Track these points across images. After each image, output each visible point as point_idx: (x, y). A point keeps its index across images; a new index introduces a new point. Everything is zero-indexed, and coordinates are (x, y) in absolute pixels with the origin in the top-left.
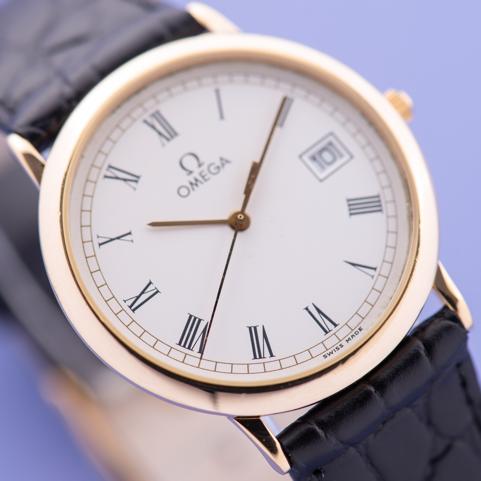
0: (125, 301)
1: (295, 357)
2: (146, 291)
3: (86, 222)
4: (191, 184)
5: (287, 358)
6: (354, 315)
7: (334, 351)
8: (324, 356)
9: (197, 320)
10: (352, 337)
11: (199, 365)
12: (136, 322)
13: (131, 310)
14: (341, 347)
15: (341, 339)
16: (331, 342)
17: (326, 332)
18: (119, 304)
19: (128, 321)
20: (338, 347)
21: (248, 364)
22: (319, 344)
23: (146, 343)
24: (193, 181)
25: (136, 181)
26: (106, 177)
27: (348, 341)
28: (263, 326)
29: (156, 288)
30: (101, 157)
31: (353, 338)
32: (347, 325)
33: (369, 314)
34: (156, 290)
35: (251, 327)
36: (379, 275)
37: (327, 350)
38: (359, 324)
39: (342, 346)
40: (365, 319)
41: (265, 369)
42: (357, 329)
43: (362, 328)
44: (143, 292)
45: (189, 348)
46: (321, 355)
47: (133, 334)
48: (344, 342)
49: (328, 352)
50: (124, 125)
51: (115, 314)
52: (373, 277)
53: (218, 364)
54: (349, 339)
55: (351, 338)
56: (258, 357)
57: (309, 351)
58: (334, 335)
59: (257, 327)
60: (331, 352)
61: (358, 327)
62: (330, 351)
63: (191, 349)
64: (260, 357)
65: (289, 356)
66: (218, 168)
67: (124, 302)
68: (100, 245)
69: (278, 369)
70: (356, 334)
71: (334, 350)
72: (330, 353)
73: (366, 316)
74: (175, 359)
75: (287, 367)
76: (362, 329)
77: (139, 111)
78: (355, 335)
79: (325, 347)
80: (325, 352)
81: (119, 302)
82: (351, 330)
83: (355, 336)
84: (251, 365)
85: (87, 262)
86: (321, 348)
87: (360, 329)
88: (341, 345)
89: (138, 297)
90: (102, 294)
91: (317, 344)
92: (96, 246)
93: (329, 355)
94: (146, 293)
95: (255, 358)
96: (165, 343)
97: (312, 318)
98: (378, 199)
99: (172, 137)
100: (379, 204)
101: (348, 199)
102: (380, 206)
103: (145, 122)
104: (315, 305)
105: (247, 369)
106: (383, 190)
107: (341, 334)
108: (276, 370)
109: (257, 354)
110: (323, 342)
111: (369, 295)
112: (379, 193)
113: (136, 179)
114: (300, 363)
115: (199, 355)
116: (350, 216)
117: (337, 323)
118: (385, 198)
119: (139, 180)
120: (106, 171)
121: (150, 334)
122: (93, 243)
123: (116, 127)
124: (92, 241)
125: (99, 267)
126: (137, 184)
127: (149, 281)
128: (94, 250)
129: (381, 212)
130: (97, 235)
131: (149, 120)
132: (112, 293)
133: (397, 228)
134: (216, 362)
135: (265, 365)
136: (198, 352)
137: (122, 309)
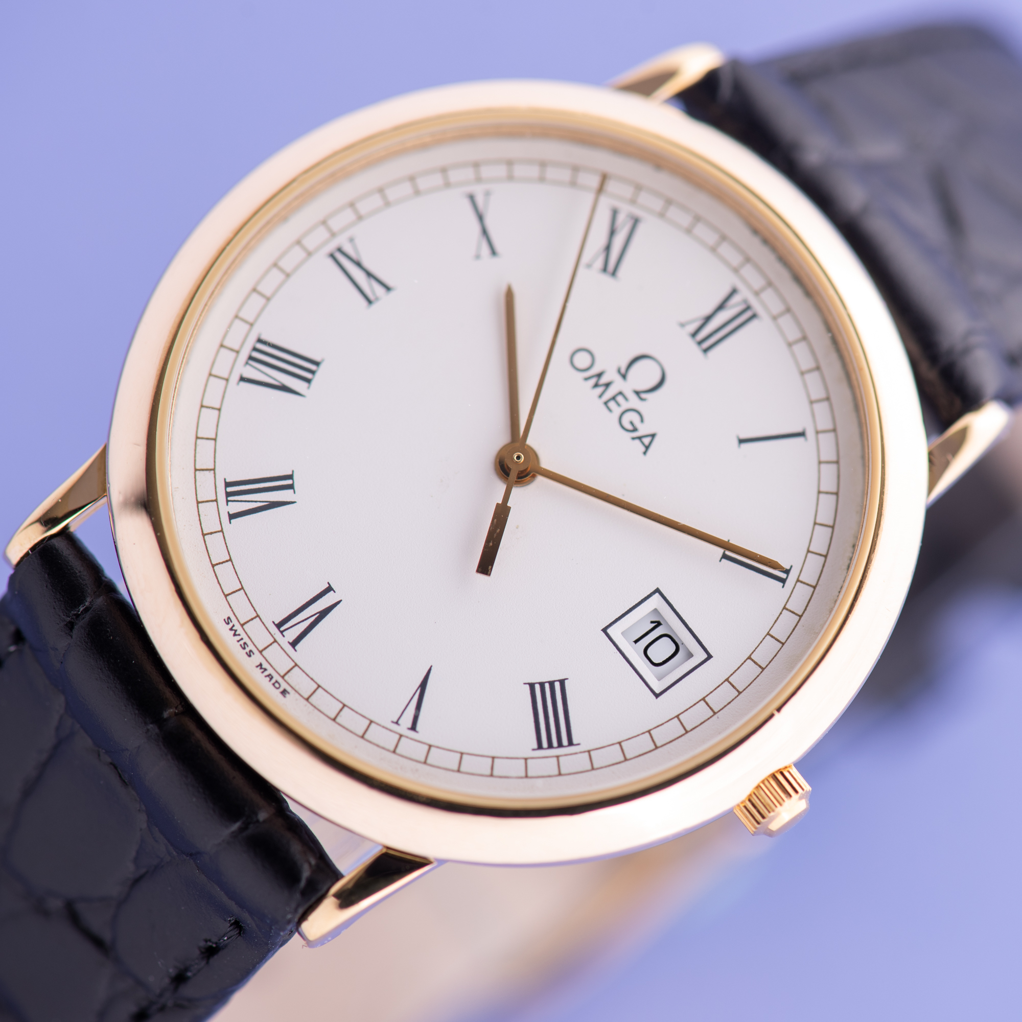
0: (351, 239)
1: (227, 561)
2: (371, 280)
3: (519, 170)
4: (599, 375)
5: (227, 546)
6: (316, 683)
7: (239, 639)
8: (229, 618)
9: (309, 376)
10: (268, 676)
11: (215, 376)
12: (307, 259)
13: (331, 251)
14: (247, 653)
15: (264, 653)
16: (259, 635)
17: (279, 626)
18: (345, 227)
19: (310, 243)
20: (248, 646)
21: (214, 470)
22: (255, 610)
23: (263, 277)
24: (604, 380)
25: (605, 270)
26: (615, 212)
27: (259, 667)
28: (295, 502)
29: (377, 299)
30: (658, 204)
31: (266, 676)
32: (293, 667)
33: (316, 711)
34: (373, 299)
35: (293, 480)
36: (401, 736)
37: (242, 625)
38: (296, 691)
39: (250, 654)
40: (305, 702)
41: (202, 502)
42: (284, 686)
43: (287, 695)
44: (369, 274)
45: (251, 358)
46: (232, 612)
47: (283, 252)
48: (257, 658)
49: (237, 627)
50: (725, 250)
52: (397, 723)
53: (217, 412)
54: (263, 669)
55: (266, 673)
56: (230, 489)
57: (239, 590)
58: (272, 640)
59: (293, 490)
60: (237, 633)
61: (289, 689)
62: (240, 631)
63: (249, 362)
64: (228, 494)
65: (229, 550)
66: (635, 430)
67: (349, 238)
68: (471, 197)
69: (203, 527)
70: (274, 684)
71: (242, 639)
72: (236, 631)
73: (312, 705)
74: (227, 331)
75: (208, 546)
76: (285, 697)
77: (757, 282)
78: (273, 681)
79: (248, 621)
80: (237, 621)
81: (348, 228)
82: (282, 674)
83: (270, 681)
84: (213, 475)
85: (435, 170)
86: (245, 613)
87: (284, 692)
88: (252, 654)
89: (359, 265)
90: (368, 196)
91: (254, 606)
92: (470, 189)
93: (231, 629)
94: (369, 280)
95: (228, 484)
96: (263, 312)
97: (309, 599)
98: (565, 741)
99: (700, 343)
100: (555, 743)
101: (566, 681)
102: (550, 746)
103: (734, 292)
104: (338, 606)
105: (205, 468)
106: (584, 752)
107: (273, 653)
108: (201, 524)
109: (234, 489)
110: (258, 618)
111: (357, 712)
112: (579, 744)
113: (611, 269)
114: (215, 571)
115: (235, 378)
116: (529, 684)
117: (297, 647)
118: (566, 755)
119: (607, 275)
120: (628, 214)
121: (282, 284)
122: (475, 182)
123: (721, 234)
124: (479, 181)
125: (423, 193)
126: (599, 270)
127: (392, 287)
128: (459, 184)
129: (536, 747)
130: (492, 192)
131: (737, 299)
132: (369, 215)
133: (501, 777)
134: (219, 410)
135: (211, 503)
136: (241, 374)
137: (335, 233)
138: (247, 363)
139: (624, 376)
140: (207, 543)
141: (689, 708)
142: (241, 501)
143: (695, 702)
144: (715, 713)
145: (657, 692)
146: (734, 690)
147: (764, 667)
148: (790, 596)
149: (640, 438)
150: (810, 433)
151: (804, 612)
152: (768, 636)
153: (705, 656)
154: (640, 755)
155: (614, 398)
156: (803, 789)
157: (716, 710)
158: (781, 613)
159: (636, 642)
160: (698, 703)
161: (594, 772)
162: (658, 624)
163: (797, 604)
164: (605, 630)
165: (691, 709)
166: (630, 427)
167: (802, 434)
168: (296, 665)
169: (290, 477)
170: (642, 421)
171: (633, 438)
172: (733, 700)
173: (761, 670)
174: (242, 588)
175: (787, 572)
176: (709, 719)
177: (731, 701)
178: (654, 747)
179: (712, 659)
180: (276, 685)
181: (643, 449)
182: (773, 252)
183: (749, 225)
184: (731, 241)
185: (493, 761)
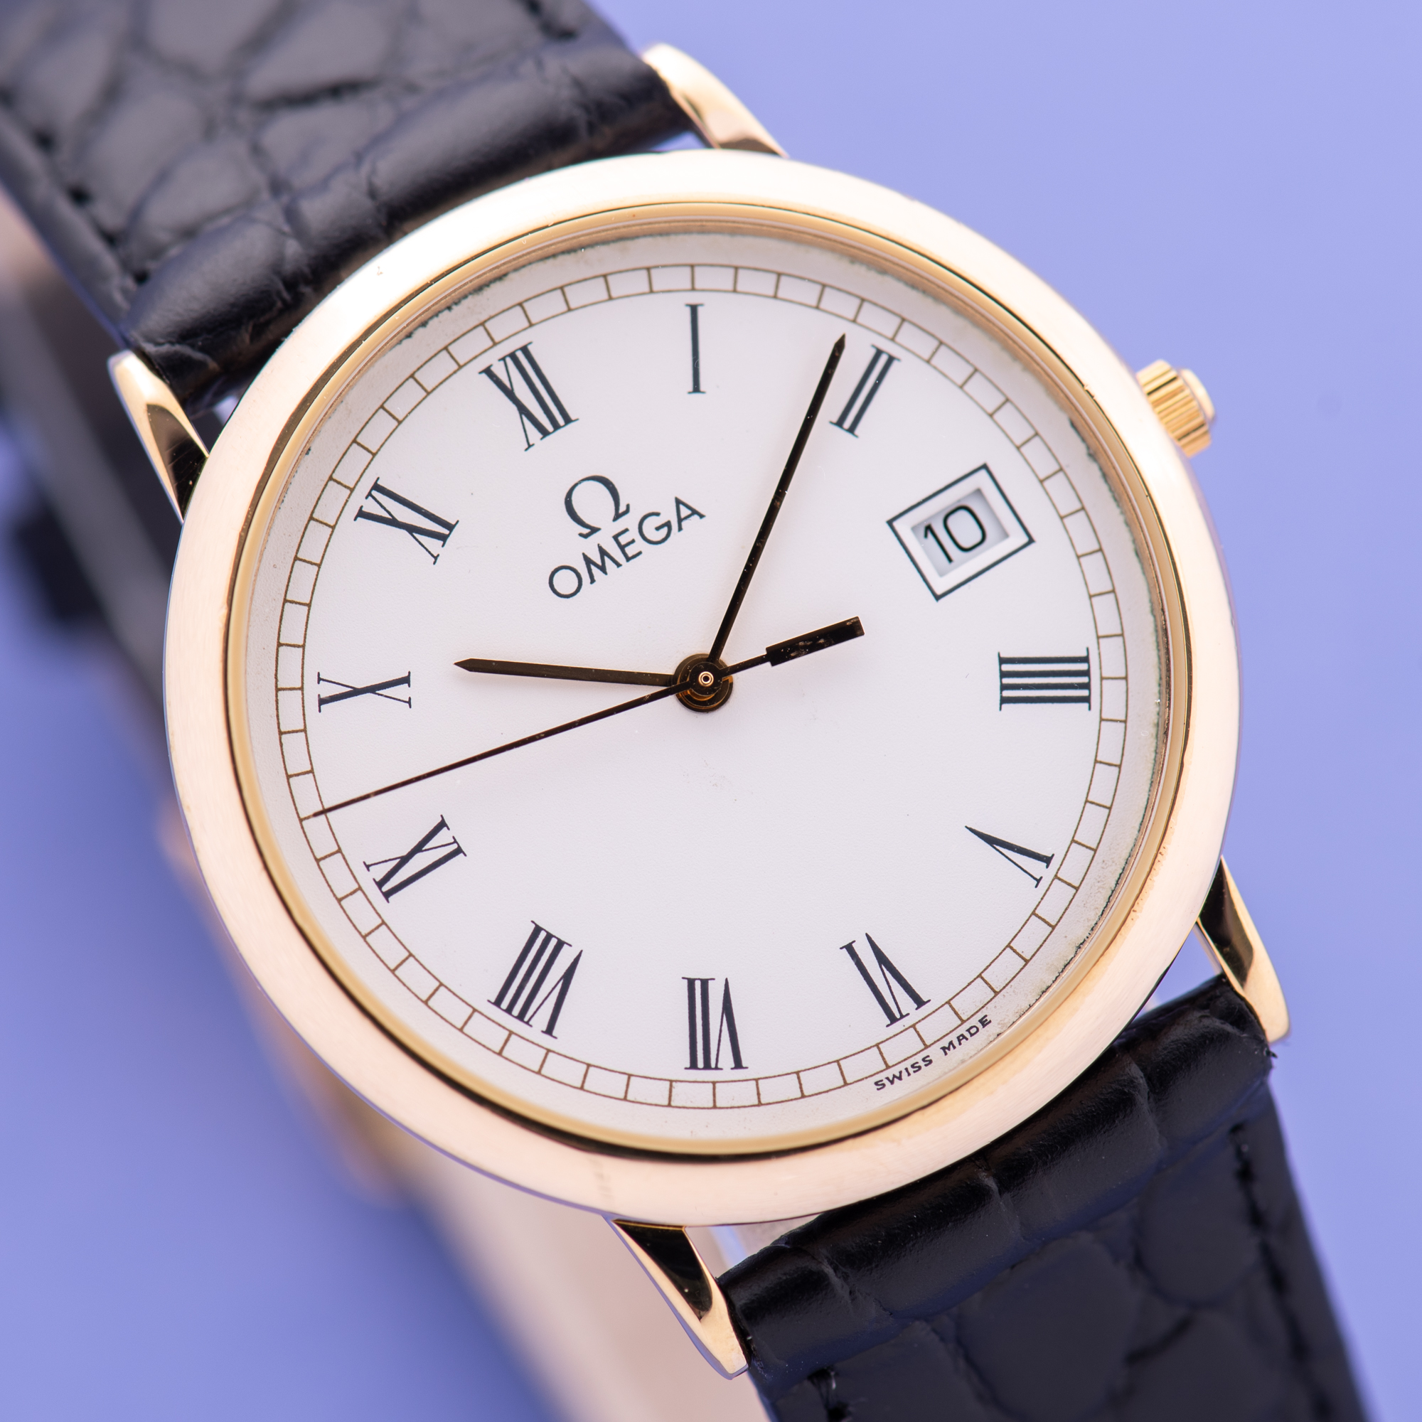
0: (368, 867)
1: (799, 1078)
2: (427, 847)
3: (292, 634)
5: (779, 1076)
6: (974, 980)
7: (906, 1074)
8: (876, 1084)
9: (553, 942)
10: (959, 1041)
11: (542, 1066)
12: (388, 928)
13: (381, 894)
14: (926, 1065)
15: (928, 1043)
16: (903, 1047)
17: (893, 1020)
18: (350, 873)
19: (367, 922)
20: (917, 1063)
21: (671, 1081)
22: (869, 1048)
23: (408, 989)
24: (596, 558)
25: (443, 538)
26: (362, 514)
27: (947, 1050)
28: (726, 980)
29: (455, 842)
30: (358, 458)
31: (960, 1044)
32: (951, 1006)
33: (1012, 983)
34: (455, 846)
35: (695, 980)
36: (1056, 877)
37: (888, 1067)
38: (983, 1007)
39: (928, 1062)
40: (1000, 996)
41: (714, 1101)
42: (975, 1021)
43: (988, 1019)
44: (419, 848)
45: (521, 1017)
46: (869, 1079)
47: (378, 960)
48: (935, 1052)
49: (889, 1073)
50: (429, 377)
51: (336, 898)
52: (1038, 881)
53: (591, 1069)
54: (949, 1046)
55: (956, 1043)
56: (700, 1064)
57: (839, 1066)
58: (912, 1029)
59: (709, 981)
60: (898, 1075)
61: (980, 1016)
62: (895, 1071)
63: (526, 1019)
64: (707, 1066)
65: (784, 1073)
67: (365, 869)
68: (322, 702)
69: (749, 1104)
70: (972, 1035)
71: (906, 1069)
72: (894, 1076)
73: (1004, 988)
74: (480, 1044)
75: (775, 1101)
76: (990, 1022)
77: (479, 340)
78: (967, 1035)
79: (884, 1059)
80: (882, 1074)
81: (351, 868)
82: (959, 1022)
83: (967, 1039)
84: (679, 1084)
85: (281, 745)
86: (872, 1062)
87: (984, 1022)
88: (928, 1059)
89: (404, 860)
90: (309, 838)
91: (863, 1049)
92: (312, 703)
93: (892, 1082)
94: (426, 850)
95: (693, 1065)
96: (458, 994)
97: (861, 976)
98: (1082, 667)
99: (556, 426)
100: (1084, 680)
101: (1002, 656)
102: (1087, 686)
103: (488, 372)
104: (873, 939)
105: (667, 1093)
106: (1098, 643)
107: (932, 1030)
108: (745, 1107)
109: (700, 1057)
110: (881, 1046)
111: (1020, 931)
112: (1088, 650)
113: (443, 530)
114: (810, 1094)
115: (546, 1041)
116: (1001, 704)
117: (924, 998)
118: (1101, 668)
119: (451, 536)
120: (367, 498)
121: (421, 964)
122: (303, 694)
123: (407, 379)
124: (302, 689)
125: (311, 764)
126: (443, 546)
127: (440, 819)
128: (304, 715)
129: (1086, 705)
130: (319, 674)
131: (499, 370)
132: (336, 840)
133: (1123, 755)
134: (589, 1066)
135: (717, 1090)
136: (543, 1032)
137: (356, 886)
138: (527, 1023)
139: (594, 530)
140: (771, 1101)
141: (1052, 501)
142: (718, 1050)
143: (1045, 493)
144: (1061, 469)
145: (1025, 539)
146: (1032, 440)
147: (1004, 399)
148: (913, 353)
149: (680, 520)
150: (694, 298)
151: (936, 338)
152: (964, 388)
153: (984, 472)
154: (1109, 572)
155: (622, 548)
157: (1058, 468)
158: (935, 368)
159: (950, 560)
160: (1045, 490)
161: (1126, 635)
162: (929, 529)
163: (925, 346)
164: (938, 598)
166: (664, 531)
167: (694, 309)
168: (948, 1003)
169: (691, 983)
170: (657, 514)
171: (680, 529)
172: (1045, 444)
173: (1009, 403)
174: (838, 1061)
175: (879, 353)
176: (1068, 478)
177: (1047, 446)
178: (1100, 553)
179: (988, 464)
180: (972, 1032)
181: (696, 517)
182: (440, 315)
183: (400, 342)
184: (418, 369)
185: (1101, 762)
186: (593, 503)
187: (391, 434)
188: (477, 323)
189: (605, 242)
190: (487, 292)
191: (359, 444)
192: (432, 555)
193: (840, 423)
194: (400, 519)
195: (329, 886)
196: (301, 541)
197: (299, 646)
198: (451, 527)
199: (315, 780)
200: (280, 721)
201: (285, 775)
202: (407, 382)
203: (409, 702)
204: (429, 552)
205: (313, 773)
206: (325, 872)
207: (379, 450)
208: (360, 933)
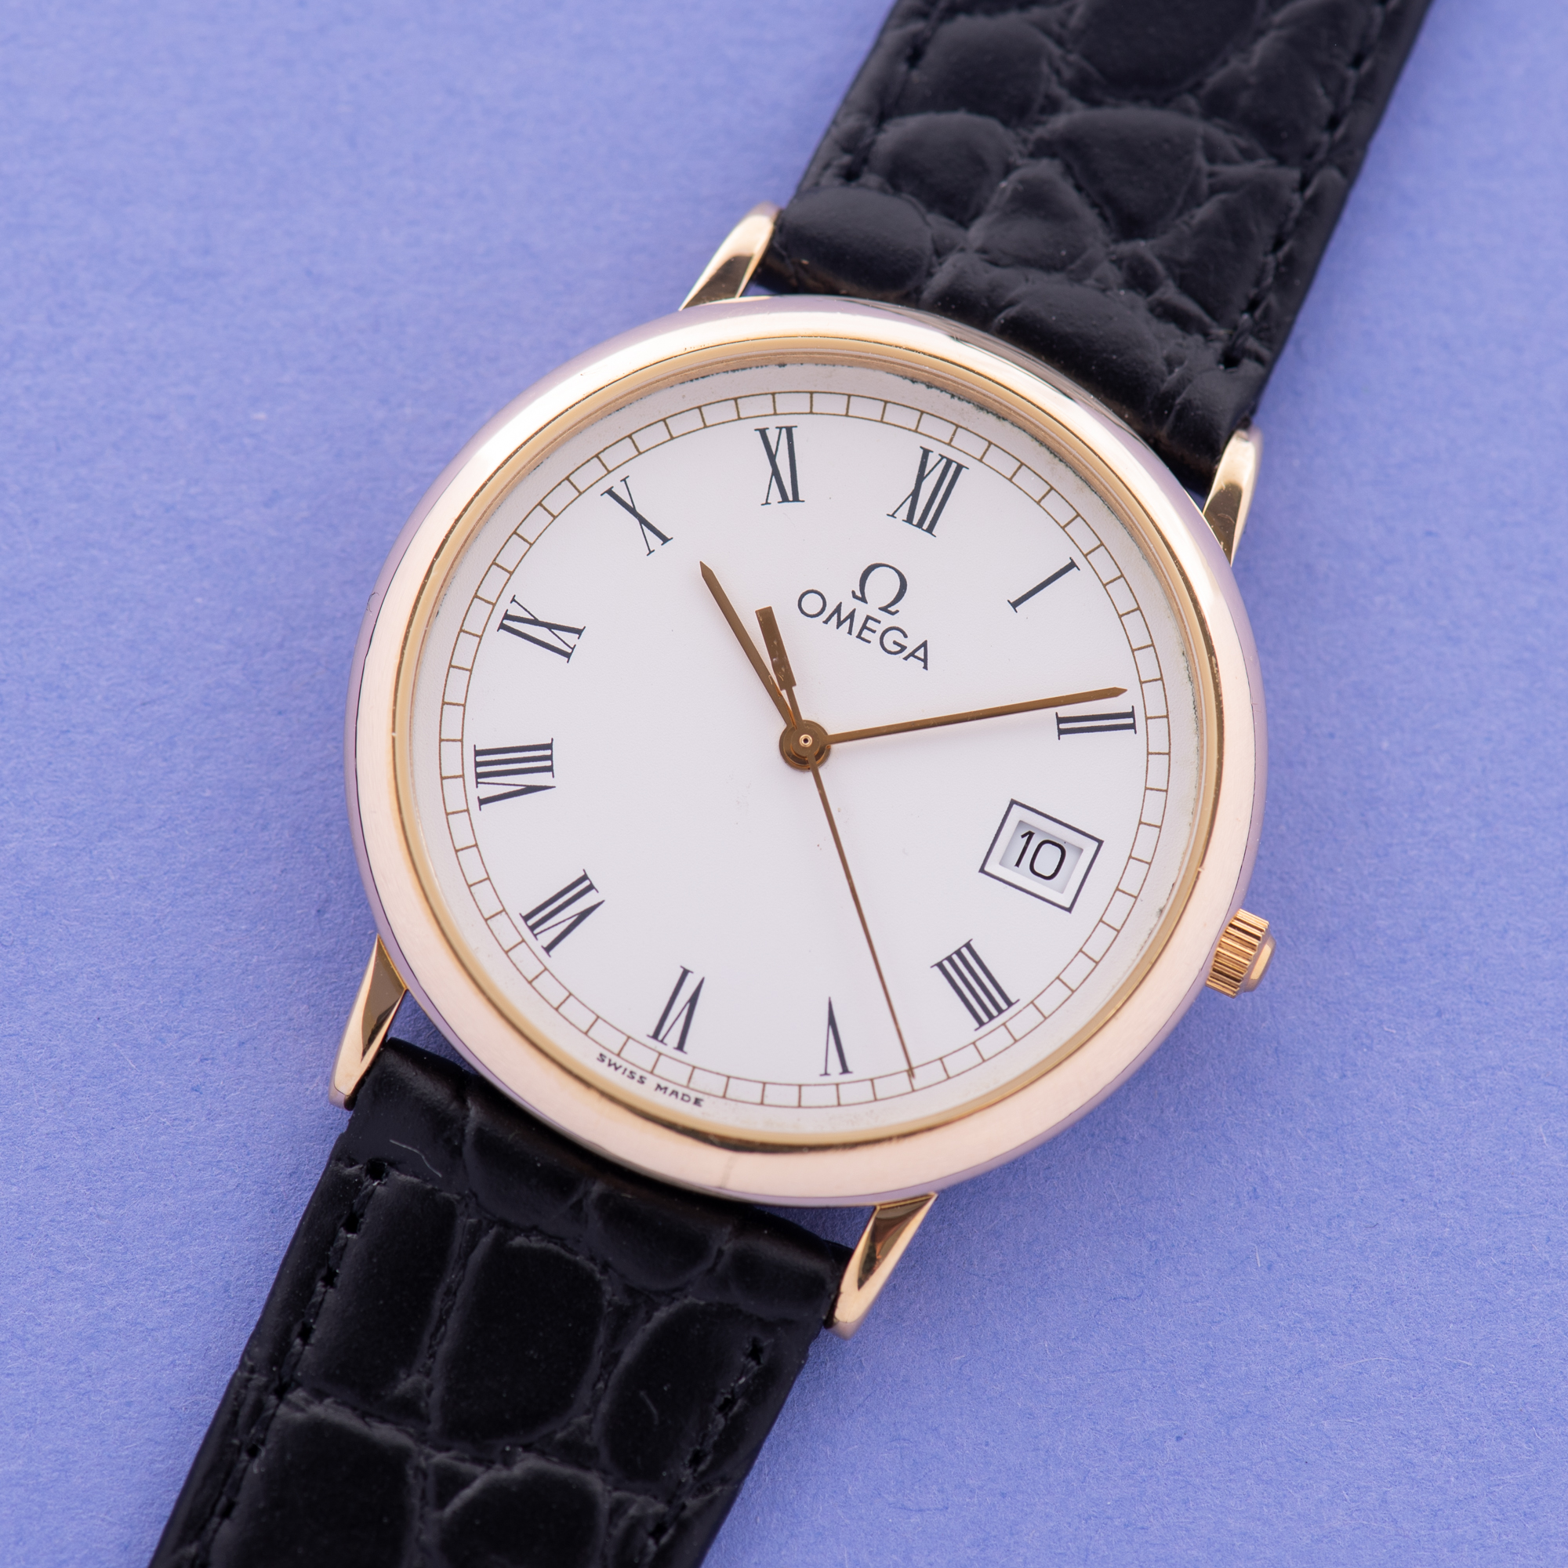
0: (513, 600)
1: (568, 997)
2: (555, 631)
3: (644, 440)
4: (838, 610)
5: (560, 982)
6: (724, 1075)
7: (623, 1071)
8: (601, 1055)
9: (548, 763)
10: (672, 1093)
11: (453, 813)
12: (479, 643)
13: (500, 622)
14: (638, 1081)
15: (656, 1072)
16: (640, 1056)
17: (655, 1036)
18: (501, 590)
19: (474, 625)
20: (635, 1074)
21: (504, 910)
22: (623, 1033)
23: (446, 685)
25: (785, 499)
26: (763, 432)
27: (659, 1089)
28: (603, 901)
29: (573, 649)
30: (801, 403)
31: (670, 1095)
32: (693, 1071)
33: (740, 1104)
34: (569, 651)
35: (588, 879)
36: (837, 1085)
37: (618, 1055)
38: (708, 1094)
39: (642, 1081)
40: (724, 1101)
41: (511, 949)
42: (694, 1095)
43: (702, 1103)
44: (550, 627)
45: (479, 776)
46: (601, 1047)
47: (452, 651)
48: (652, 1082)
49: (615, 1059)
50: (894, 415)
51: (476, 593)
52: (826, 1074)
53: (475, 849)
54: (663, 1088)
55: (669, 1091)
56: (531, 922)
57: (596, 1020)
58: (656, 1055)
59: (595, 890)
60: (618, 1066)
61: (700, 1096)
62: (619, 1062)
63: (479, 780)
64: (532, 928)
65: (564, 985)
66: (903, 648)
67: (511, 599)
68: (610, 492)
69: (525, 975)
70: (682, 1099)
71: (625, 1070)
72: (615, 1064)
73: (732, 1100)
74: (440, 760)
75: (540, 991)
76: (700, 1106)
77: (944, 431)
78: (680, 1096)
79: (622, 1048)
80: (611, 1054)
81: (505, 589)
82: (685, 1084)
83: (677, 1097)
84: (506, 916)
85: (559, 484)
86: (614, 1042)
87: (697, 1102)
88: (643, 1079)
89: (535, 622)
90: (506, 547)
91: (620, 1029)
92: (604, 485)
93: (610, 1065)
94: (553, 632)
95: (526, 918)
96: (465, 722)
97: (671, 994)
98: (1003, 1005)
99: (920, 525)
100: (994, 1012)
101: (971, 943)
102: (991, 1017)
103: (926, 453)
104: (703, 985)
105: (494, 913)
106: (1028, 1005)
107: (666, 1068)
108: (521, 973)
109: (535, 919)
110: (630, 1040)
111: (780, 1084)
112: (1018, 1000)
113: (791, 495)
114: (562, 1013)
115: (474, 804)
116: (936, 965)
117: (686, 1048)
118: (1011, 1018)
119: (790, 503)
120: (777, 428)
121: (469, 682)
122: (606, 475)
123: (881, 400)
124: (609, 472)
125: (560, 514)
126: (779, 502)
127: (582, 628)
128: (591, 486)
129: (977, 1025)
130: (628, 477)
131: (932, 460)
132: (517, 566)
133: (958, 1075)
134: (476, 845)
135: (519, 946)
136: (478, 797)
137: (494, 602)
138: (477, 783)
139: (863, 599)
140: (537, 989)
141: (1108, 906)
142: (549, 928)
143: (1111, 897)
144: (1136, 898)
145: (1068, 906)
146: (1143, 864)
147: (1159, 824)
148: (1148, 739)
149: (912, 654)
150: (1079, 560)
151: (1170, 748)
152: (1147, 791)
153: (1096, 844)
154: (1085, 980)
155: (864, 627)
156: (1261, 930)
157: (1136, 895)
158: (1148, 761)
159: (1018, 864)
160: (1113, 896)
161: (1048, 1021)
162: (1030, 835)
163: (1159, 744)
164: (982, 871)
165: (1111, 905)
166: (898, 648)
167: (1072, 565)
168: (694, 1068)
169: (585, 878)
170: (906, 636)
171: (906, 658)
172: (1147, 874)
173: (1158, 829)
174: (598, 1017)
175: (1131, 715)
176: (1133, 907)
177: (1146, 876)
178: (1094, 964)
179: (1104, 844)
180: (685, 1098)
181: (922, 664)
182: (944, 393)
183: (905, 377)
184: (894, 403)
185: (942, 1063)
186: (882, 587)
187: (834, 415)
188: (956, 422)
189: (1076, 472)
190: (983, 415)
191: (811, 397)
192: (767, 499)
193: (1060, 720)
194: (778, 460)
195: (481, 583)
196: (714, 403)
197: (638, 450)
198: (796, 499)
199: (550, 524)
200: (576, 473)
201: (539, 501)
202: (879, 402)
203: (650, 552)
204: (768, 496)
205: (554, 519)
206: (489, 573)
207: (817, 414)
208: (462, 625)
